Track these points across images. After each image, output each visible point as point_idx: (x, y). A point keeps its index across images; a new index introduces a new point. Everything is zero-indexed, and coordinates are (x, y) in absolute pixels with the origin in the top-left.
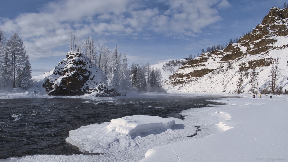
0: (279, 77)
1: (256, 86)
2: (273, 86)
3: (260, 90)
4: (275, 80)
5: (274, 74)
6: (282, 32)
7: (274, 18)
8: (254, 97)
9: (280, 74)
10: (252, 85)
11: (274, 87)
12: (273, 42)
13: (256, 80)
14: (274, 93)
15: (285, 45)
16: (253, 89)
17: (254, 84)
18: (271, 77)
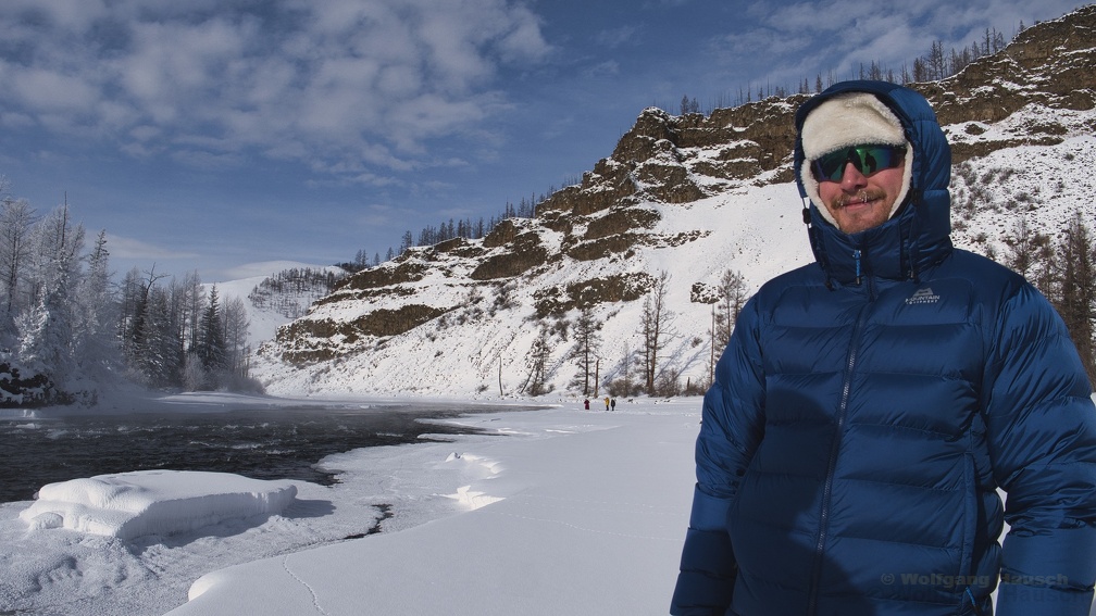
0: (669, 337)
1: (592, 369)
2: (650, 367)
3: (606, 384)
4: (655, 348)
5: (652, 327)
6: (677, 190)
7: (652, 143)
8: (587, 407)
9: (670, 328)
10: (581, 366)
11: (653, 371)
12: (648, 221)
13: (592, 349)
14: (651, 392)
15: (683, 234)
16: (584, 379)
17: (587, 363)
18: (643, 339)
